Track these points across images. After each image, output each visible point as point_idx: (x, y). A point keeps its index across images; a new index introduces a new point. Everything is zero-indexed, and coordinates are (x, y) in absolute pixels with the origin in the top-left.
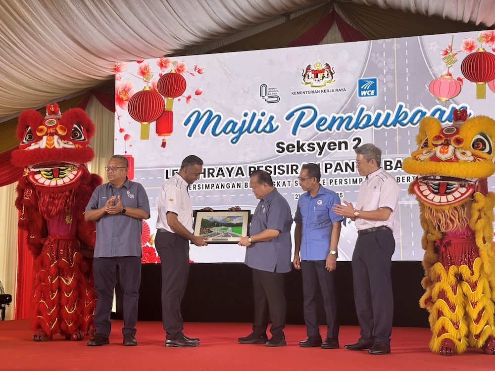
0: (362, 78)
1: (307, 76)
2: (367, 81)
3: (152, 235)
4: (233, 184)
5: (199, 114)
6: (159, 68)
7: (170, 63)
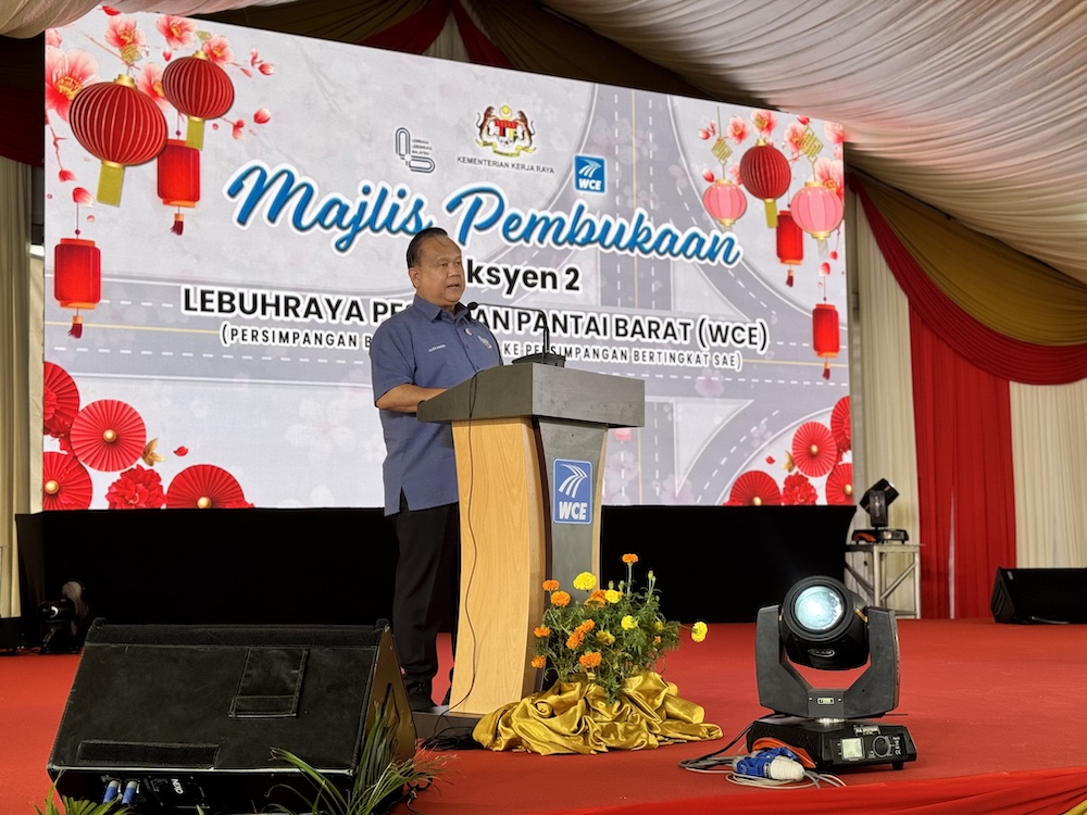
0: (580, 154)
1: (486, 128)
2: (588, 161)
3: (151, 442)
4: (341, 337)
5: (263, 175)
6: (163, 38)
7: (191, 34)
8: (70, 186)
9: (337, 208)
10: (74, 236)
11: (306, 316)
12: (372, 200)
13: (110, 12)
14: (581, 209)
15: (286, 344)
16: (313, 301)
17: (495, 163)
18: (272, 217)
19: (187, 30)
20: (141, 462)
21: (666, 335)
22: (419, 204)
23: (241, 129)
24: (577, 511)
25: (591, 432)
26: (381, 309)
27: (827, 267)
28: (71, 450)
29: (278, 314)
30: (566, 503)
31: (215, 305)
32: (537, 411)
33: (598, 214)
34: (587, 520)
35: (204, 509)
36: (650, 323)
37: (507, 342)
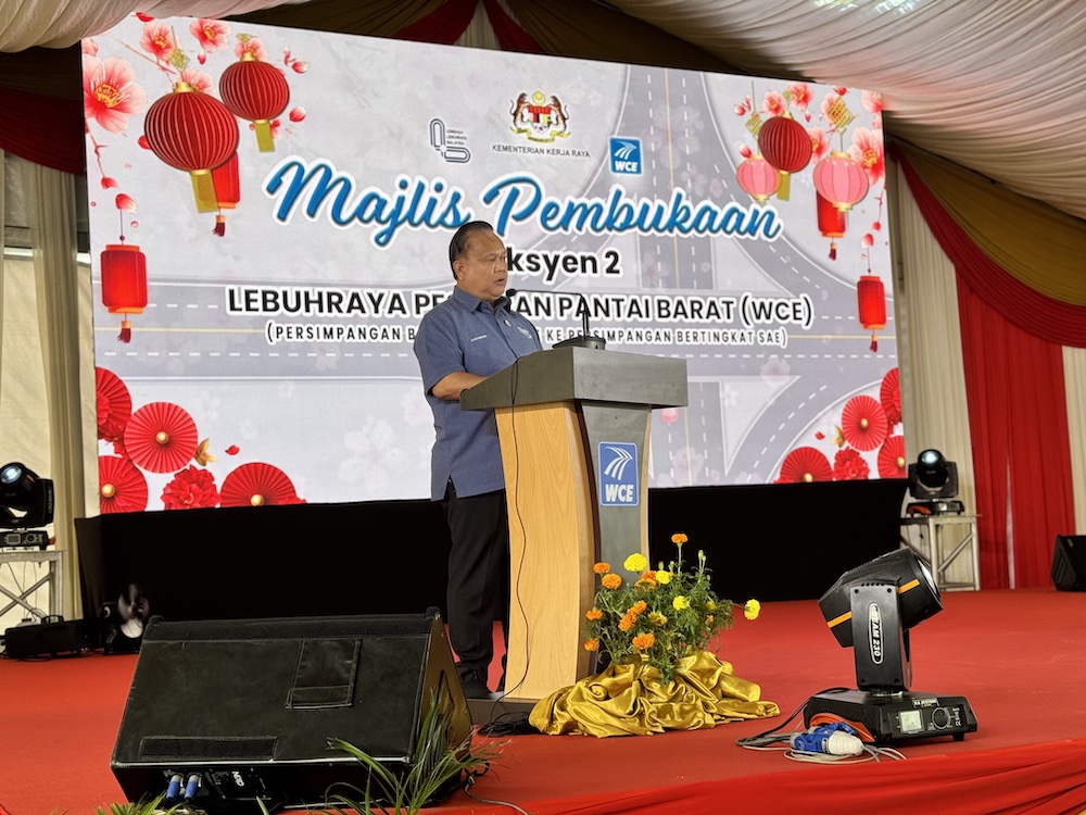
0: (615, 136)
1: (519, 115)
2: (624, 143)
3: (203, 443)
4: (385, 330)
5: (301, 170)
6: (197, 42)
7: (225, 36)
8: (113, 192)
9: (375, 202)
10: (119, 242)
11: (349, 311)
12: (409, 194)
13: (144, 18)
14: (618, 194)
15: (330, 340)
16: (355, 296)
17: (530, 149)
18: (312, 212)
19: (220, 32)
20: (193, 462)
21: (709, 314)
22: (456, 197)
23: (277, 129)
24: (624, 493)
25: (636, 414)
26: (422, 301)
27: (870, 238)
28: (125, 454)
29: (321, 310)
30: (612, 486)
31: (259, 305)
32: (579, 394)
33: (635, 197)
34: (634, 501)
35: (257, 507)
36: (692, 303)
37: (550, 329)
